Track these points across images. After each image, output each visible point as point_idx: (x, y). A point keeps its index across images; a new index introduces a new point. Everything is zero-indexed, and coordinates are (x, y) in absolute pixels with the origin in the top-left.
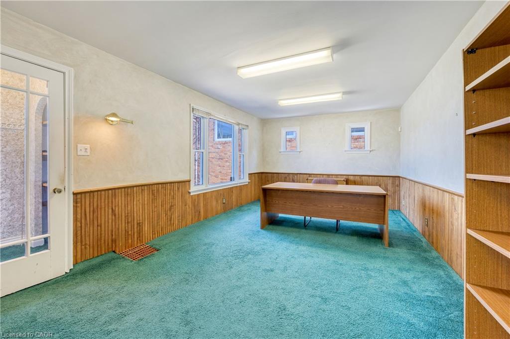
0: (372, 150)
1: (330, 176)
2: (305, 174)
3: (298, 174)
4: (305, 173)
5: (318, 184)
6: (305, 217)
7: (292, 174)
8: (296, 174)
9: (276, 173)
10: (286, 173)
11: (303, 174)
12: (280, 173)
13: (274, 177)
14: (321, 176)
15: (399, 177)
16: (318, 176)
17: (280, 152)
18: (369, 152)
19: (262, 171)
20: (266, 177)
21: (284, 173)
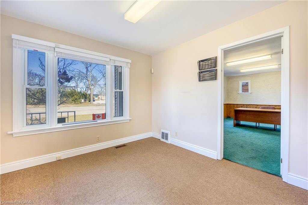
7: (246, 105)
8: (248, 105)
9: (236, 104)
10: (242, 104)
11: (253, 105)
17: (238, 93)
19: (227, 103)
20: (229, 106)
21: (241, 104)
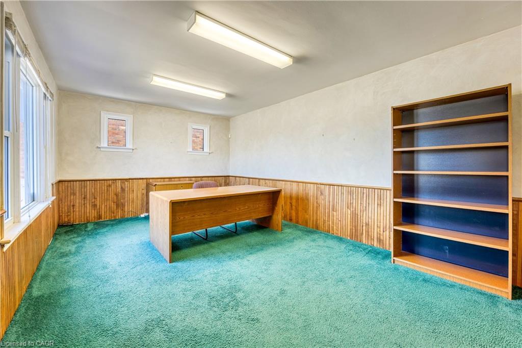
0: (212, 153)
1: (172, 179)
2: (140, 179)
3: (130, 179)
4: (141, 177)
5: (201, 189)
6: (206, 230)
8: (126, 180)
12: (99, 180)
13: (85, 187)
14: (162, 180)
15: (229, 176)
16: (159, 180)
17: (98, 148)
18: (208, 154)
21: (107, 180)
